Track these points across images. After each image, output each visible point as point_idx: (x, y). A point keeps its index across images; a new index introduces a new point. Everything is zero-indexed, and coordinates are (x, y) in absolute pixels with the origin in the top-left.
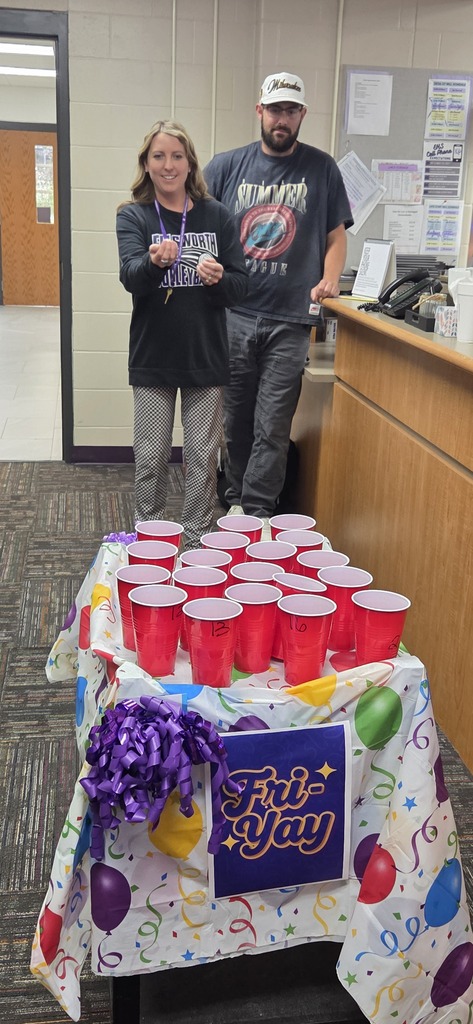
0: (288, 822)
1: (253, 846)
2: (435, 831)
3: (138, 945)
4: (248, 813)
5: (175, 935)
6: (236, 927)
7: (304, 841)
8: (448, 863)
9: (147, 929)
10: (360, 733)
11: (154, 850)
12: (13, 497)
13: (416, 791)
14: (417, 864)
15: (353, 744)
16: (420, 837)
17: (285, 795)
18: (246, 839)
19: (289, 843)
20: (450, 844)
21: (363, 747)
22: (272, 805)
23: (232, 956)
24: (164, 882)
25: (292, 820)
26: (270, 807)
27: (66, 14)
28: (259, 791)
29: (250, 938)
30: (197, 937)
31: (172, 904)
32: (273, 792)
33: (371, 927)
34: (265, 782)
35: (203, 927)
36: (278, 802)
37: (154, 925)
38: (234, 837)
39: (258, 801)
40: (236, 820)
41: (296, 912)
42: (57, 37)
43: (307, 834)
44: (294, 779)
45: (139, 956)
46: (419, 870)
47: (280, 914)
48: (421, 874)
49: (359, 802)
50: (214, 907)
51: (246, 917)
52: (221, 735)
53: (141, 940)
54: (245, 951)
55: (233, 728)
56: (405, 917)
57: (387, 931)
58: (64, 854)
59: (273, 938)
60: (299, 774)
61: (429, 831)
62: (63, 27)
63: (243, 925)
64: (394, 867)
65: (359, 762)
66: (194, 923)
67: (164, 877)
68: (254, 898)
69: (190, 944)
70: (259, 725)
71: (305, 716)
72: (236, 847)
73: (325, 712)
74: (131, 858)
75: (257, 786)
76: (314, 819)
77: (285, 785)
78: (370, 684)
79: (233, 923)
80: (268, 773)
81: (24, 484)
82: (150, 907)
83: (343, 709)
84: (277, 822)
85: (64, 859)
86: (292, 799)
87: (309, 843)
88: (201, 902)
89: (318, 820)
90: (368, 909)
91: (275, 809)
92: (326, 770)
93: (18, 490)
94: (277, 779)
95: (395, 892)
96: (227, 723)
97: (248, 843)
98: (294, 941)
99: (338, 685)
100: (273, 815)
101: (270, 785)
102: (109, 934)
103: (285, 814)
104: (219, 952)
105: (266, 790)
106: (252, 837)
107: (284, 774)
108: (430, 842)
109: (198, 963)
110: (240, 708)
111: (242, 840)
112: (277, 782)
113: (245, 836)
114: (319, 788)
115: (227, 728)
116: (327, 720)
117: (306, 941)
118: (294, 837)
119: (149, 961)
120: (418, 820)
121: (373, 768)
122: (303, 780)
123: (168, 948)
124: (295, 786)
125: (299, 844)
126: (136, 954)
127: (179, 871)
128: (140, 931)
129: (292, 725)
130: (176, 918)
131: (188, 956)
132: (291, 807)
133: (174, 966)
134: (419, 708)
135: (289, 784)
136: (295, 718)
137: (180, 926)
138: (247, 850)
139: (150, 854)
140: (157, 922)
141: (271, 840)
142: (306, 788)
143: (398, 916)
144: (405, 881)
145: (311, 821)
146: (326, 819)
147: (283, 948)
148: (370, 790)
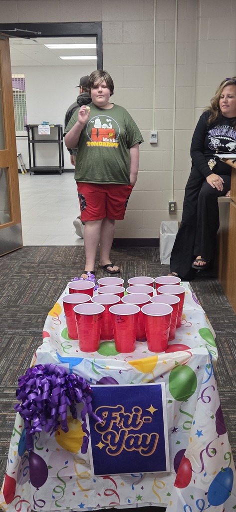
0: (132, 437)
1: (114, 448)
2: (215, 451)
3: (54, 497)
4: (110, 430)
5: (74, 494)
6: (108, 492)
7: (142, 448)
8: (225, 470)
9: (58, 489)
10: (171, 390)
11: (59, 447)
12: (73, 263)
13: (203, 427)
14: (203, 469)
15: (166, 397)
16: (204, 453)
17: (130, 422)
18: (109, 444)
19: (134, 449)
20: (226, 459)
21: (173, 399)
22: (123, 427)
23: (106, 508)
24: (67, 465)
25: (135, 436)
26: (122, 428)
27: (101, 23)
28: (115, 418)
29: (117, 500)
30: (86, 496)
31: (71, 478)
32: (123, 419)
33: (179, 502)
34: (118, 414)
35: (90, 491)
36: (126, 426)
37: (62, 488)
38: (103, 443)
39: (115, 424)
40: (103, 433)
41: (142, 488)
42: (97, 35)
43: (144, 444)
44: (134, 413)
45: (54, 503)
46: (204, 472)
47: (133, 489)
48: (205, 475)
49: (175, 430)
50: (95, 481)
51: (113, 487)
52: (91, 386)
53: (55, 495)
54: (114, 506)
55: (98, 383)
56: (196, 499)
57: (187, 505)
58: (13, 446)
59: (129, 501)
60: (137, 410)
61: (210, 450)
62: (100, 30)
63: (111, 492)
64: (191, 468)
65: (171, 407)
66: (84, 488)
67: (66, 463)
68: (116, 477)
69: (83, 500)
70: (113, 382)
71: (139, 379)
72: (104, 448)
73: (150, 377)
74: (47, 451)
75: (114, 415)
76: (147, 436)
77: (129, 416)
78: (176, 363)
79: (106, 490)
80: (120, 409)
81: (80, 257)
82: (58, 478)
83: (162, 376)
84: (126, 437)
85: (13, 448)
86: (134, 424)
87: (145, 449)
88: (87, 478)
89: (149, 437)
90: (179, 491)
91: (124, 429)
92: (152, 410)
93: (76, 260)
94: (125, 412)
95: (191, 483)
96: (94, 380)
97: (111, 447)
98: (141, 504)
99: (158, 362)
100: (124, 432)
101: (121, 415)
102: (38, 489)
103: (130, 432)
104: (99, 505)
105: (119, 418)
106: (113, 444)
107: (128, 410)
108: (211, 457)
109: (88, 510)
110: (102, 372)
111: (107, 445)
112: (125, 414)
113: (109, 442)
114: (149, 419)
115: (95, 383)
116: (152, 381)
117: (148, 505)
118: (136, 445)
119: (60, 507)
120: (204, 443)
121: (181, 411)
122: (139, 414)
123: (70, 500)
124: (135, 417)
125: (140, 450)
126: (53, 502)
127: (75, 460)
128: (54, 490)
129: (132, 383)
130: (74, 485)
131: (82, 506)
132: (133, 429)
133: (74, 510)
134: (205, 379)
135: (131, 416)
136: (134, 379)
137: (77, 490)
138: (110, 450)
139: (58, 450)
140: (63, 486)
141: (124, 446)
142: (141, 419)
143: (192, 497)
144: (196, 478)
145: (145, 438)
146: (154, 437)
147: (135, 507)
148: (180, 424)
